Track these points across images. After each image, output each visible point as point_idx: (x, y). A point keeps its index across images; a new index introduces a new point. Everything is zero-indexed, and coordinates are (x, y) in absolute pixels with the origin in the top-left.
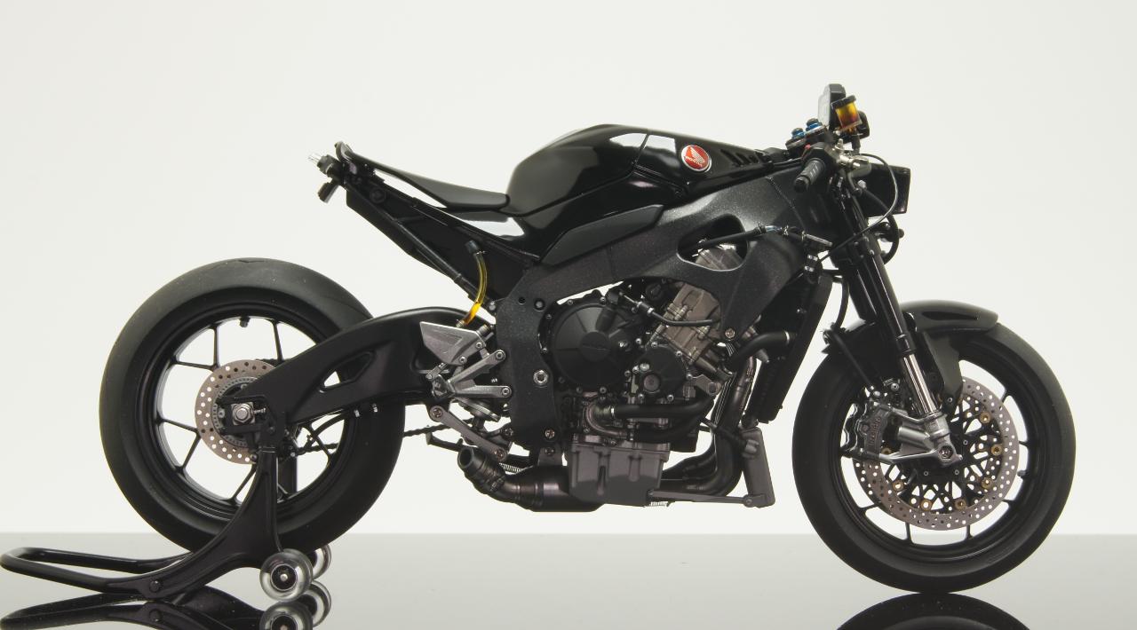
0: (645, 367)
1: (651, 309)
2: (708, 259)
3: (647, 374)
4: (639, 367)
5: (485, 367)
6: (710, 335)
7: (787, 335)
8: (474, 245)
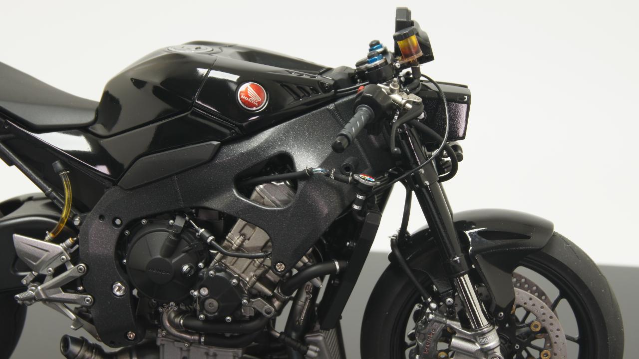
0: (205, 292)
1: (211, 238)
2: (261, 194)
3: (206, 298)
4: (199, 292)
7: (337, 263)
8: (58, 165)
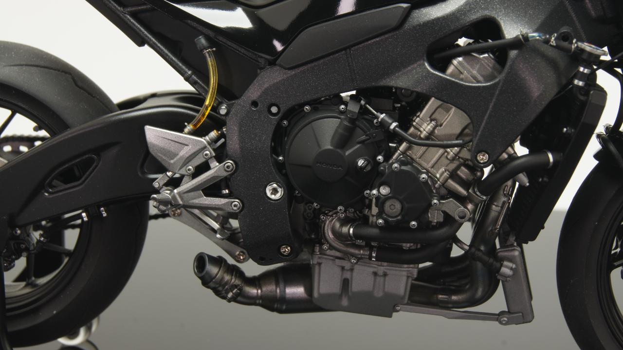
0: (385, 191)
1: (394, 124)
2: (460, 68)
3: (387, 198)
4: (379, 191)
5: (213, 178)
6: (461, 155)
7: (550, 156)
8: (203, 41)
